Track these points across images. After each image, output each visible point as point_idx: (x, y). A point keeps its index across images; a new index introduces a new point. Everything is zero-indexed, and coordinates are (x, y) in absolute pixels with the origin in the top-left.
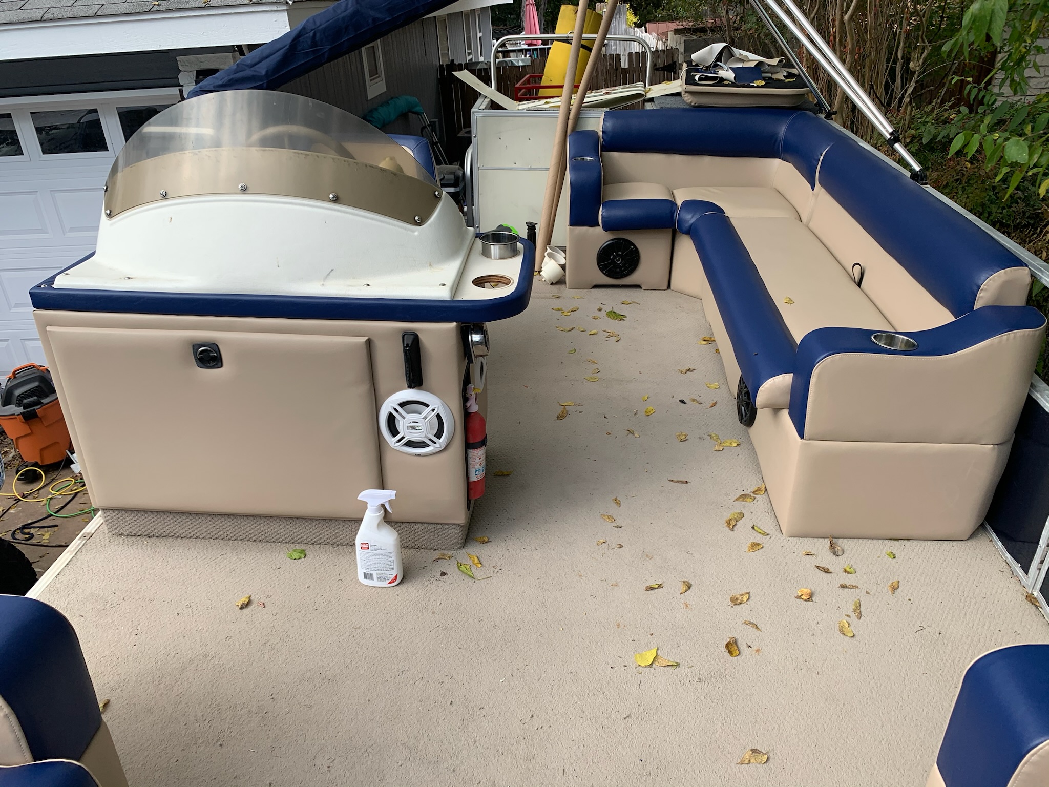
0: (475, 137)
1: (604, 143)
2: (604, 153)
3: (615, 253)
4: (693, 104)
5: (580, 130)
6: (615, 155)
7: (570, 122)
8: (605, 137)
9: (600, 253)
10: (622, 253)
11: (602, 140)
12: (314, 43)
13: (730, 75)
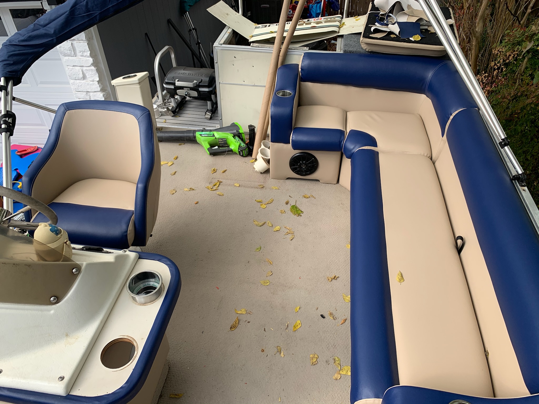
0: (216, 63)
1: (302, 76)
2: (302, 83)
3: (301, 162)
4: (367, 50)
5: (285, 64)
6: (309, 84)
7: (280, 58)
8: (302, 72)
9: (291, 161)
10: (306, 162)
11: (301, 74)
12: (88, 10)
13: (396, 29)
